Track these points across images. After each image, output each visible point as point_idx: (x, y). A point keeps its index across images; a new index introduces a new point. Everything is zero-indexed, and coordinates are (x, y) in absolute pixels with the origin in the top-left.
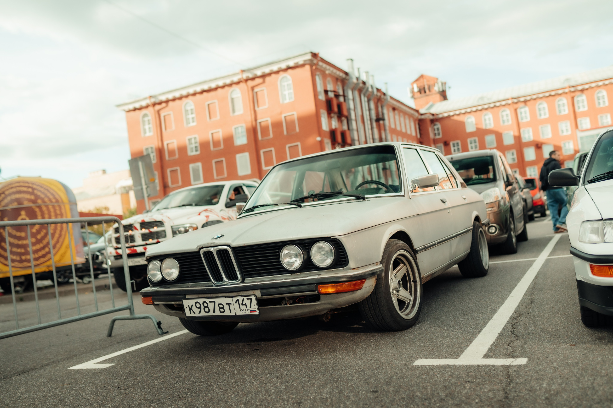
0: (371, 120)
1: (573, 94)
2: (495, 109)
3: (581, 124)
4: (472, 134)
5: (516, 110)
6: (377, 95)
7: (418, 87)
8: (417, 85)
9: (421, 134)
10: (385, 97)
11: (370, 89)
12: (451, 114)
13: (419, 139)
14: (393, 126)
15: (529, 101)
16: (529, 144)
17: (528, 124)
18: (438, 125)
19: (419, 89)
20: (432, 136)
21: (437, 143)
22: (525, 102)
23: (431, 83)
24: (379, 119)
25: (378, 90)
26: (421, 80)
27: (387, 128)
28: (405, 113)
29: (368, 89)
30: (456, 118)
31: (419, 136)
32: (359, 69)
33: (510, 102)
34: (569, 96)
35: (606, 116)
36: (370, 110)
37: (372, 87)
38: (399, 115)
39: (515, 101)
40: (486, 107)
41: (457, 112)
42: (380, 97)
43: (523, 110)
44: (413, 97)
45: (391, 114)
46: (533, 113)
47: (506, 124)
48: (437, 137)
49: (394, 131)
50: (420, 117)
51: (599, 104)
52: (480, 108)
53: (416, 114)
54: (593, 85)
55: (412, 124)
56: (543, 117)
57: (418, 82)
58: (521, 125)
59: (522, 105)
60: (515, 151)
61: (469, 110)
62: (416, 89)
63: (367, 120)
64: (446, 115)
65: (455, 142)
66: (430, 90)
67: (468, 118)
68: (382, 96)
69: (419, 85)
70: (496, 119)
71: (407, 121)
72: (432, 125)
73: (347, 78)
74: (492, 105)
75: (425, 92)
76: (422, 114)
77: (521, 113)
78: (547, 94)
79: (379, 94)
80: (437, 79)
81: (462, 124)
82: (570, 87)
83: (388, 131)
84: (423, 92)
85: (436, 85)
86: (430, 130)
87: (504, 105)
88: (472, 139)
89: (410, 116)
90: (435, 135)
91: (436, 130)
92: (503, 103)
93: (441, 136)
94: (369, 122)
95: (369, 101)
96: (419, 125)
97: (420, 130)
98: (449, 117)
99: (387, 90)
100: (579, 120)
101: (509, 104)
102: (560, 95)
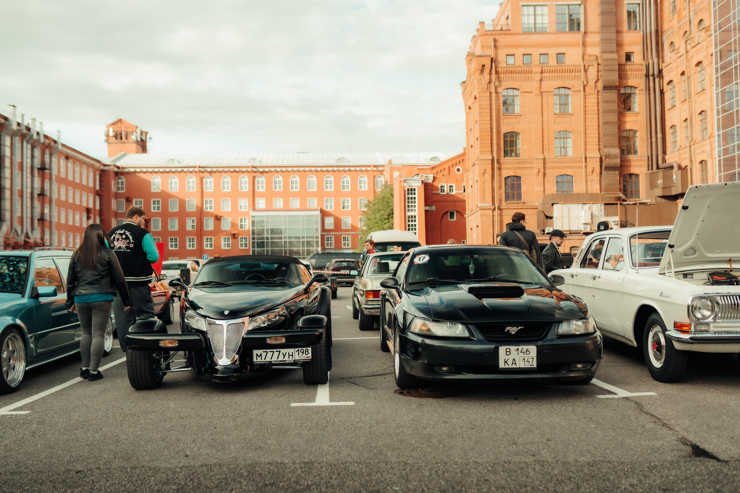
0: (32, 168)
1: (254, 174)
2: (182, 174)
3: (258, 204)
4: (156, 195)
5: (202, 179)
6: (45, 142)
7: (114, 131)
8: (113, 128)
9: (100, 186)
10: (56, 145)
11: (35, 137)
12: (138, 170)
13: (97, 191)
14: (63, 175)
15: (215, 172)
16: (209, 214)
17: (211, 195)
18: (123, 179)
19: (114, 134)
20: (114, 189)
21: (119, 198)
22: (210, 172)
23: (130, 130)
24: (42, 169)
25: (46, 137)
26: (119, 124)
27: (54, 178)
28: (82, 162)
29: (32, 136)
30: (142, 175)
31: (98, 188)
32: (23, 115)
33: (197, 170)
34: (251, 175)
35: (280, 200)
36: (33, 157)
37: (38, 133)
38: (74, 164)
39: (202, 170)
40: (174, 170)
41: (144, 170)
42: (50, 144)
43: (208, 180)
44: (107, 141)
45: (63, 162)
46: (217, 185)
47: (191, 190)
48: (120, 191)
49: (63, 181)
50: (102, 167)
51: (276, 187)
52: (167, 170)
53: (98, 165)
54: (273, 169)
55: (91, 174)
56: (226, 190)
57: (114, 126)
58: (204, 195)
59: (208, 175)
60: (195, 219)
61: (156, 170)
62: (111, 134)
63: (27, 168)
64: (132, 170)
65: (138, 200)
66: (127, 138)
67: (154, 178)
68: (52, 144)
69: (115, 130)
70: (182, 184)
71: (84, 171)
72: (117, 178)
73: (7, 123)
74: (180, 170)
75: (121, 138)
76: (105, 165)
77: (206, 182)
78: (232, 170)
79: (47, 141)
80: (137, 127)
81: (148, 184)
82: (252, 167)
83: (54, 181)
84: (119, 137)
85: (134, 133)
86: (113, 182)
87: (191, 172)
88: (156, 200)
89: (88, 165)
90: (118, 188)
91: (120, 183)
92: (191, 170)
93: (124, 191)
94: (29, 171)
95: (33, 148)
96: (100, 175)
97: (101, 181)
98: (135, 172)
99: (59, 138)
100: (256, 199)
101: (196, 172)
102: (243, 172)
